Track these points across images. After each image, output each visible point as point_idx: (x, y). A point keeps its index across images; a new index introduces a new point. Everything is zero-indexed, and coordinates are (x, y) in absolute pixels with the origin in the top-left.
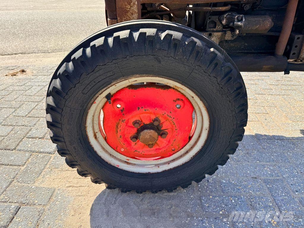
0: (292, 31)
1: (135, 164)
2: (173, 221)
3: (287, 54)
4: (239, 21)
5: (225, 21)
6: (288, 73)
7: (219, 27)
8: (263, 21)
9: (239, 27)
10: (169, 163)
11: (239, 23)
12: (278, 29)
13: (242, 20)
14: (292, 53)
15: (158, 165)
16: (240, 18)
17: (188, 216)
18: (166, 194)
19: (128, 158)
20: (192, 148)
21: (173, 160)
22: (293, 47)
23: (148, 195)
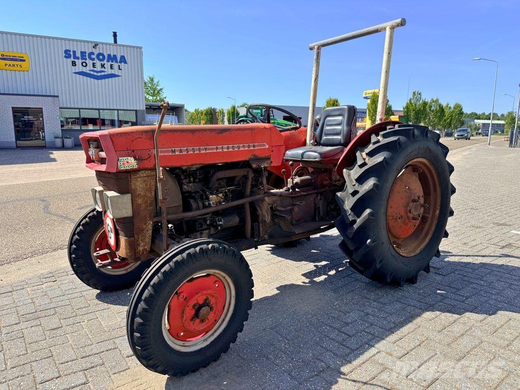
0: (251, 221)
1: (189, 346)
2: (231, 374)
3: (253, 236)
4: (219, 221)
5: (208, 221)
6: (257, 248)
7: (205, 227)
8: (234, 218)
9: (220, 225)
10: (213, 334)
11: (220, 223)
12: (243, 220)
13: (221, 220)
14: (255, 234)
15: (206, 340)
16: (219, 220)
17: (239, 367)
18: (214, 364)
19: (184, 342)
20: (226, 315)
21: (216, 331)
22: (255, 231)
23: (202, 370)
